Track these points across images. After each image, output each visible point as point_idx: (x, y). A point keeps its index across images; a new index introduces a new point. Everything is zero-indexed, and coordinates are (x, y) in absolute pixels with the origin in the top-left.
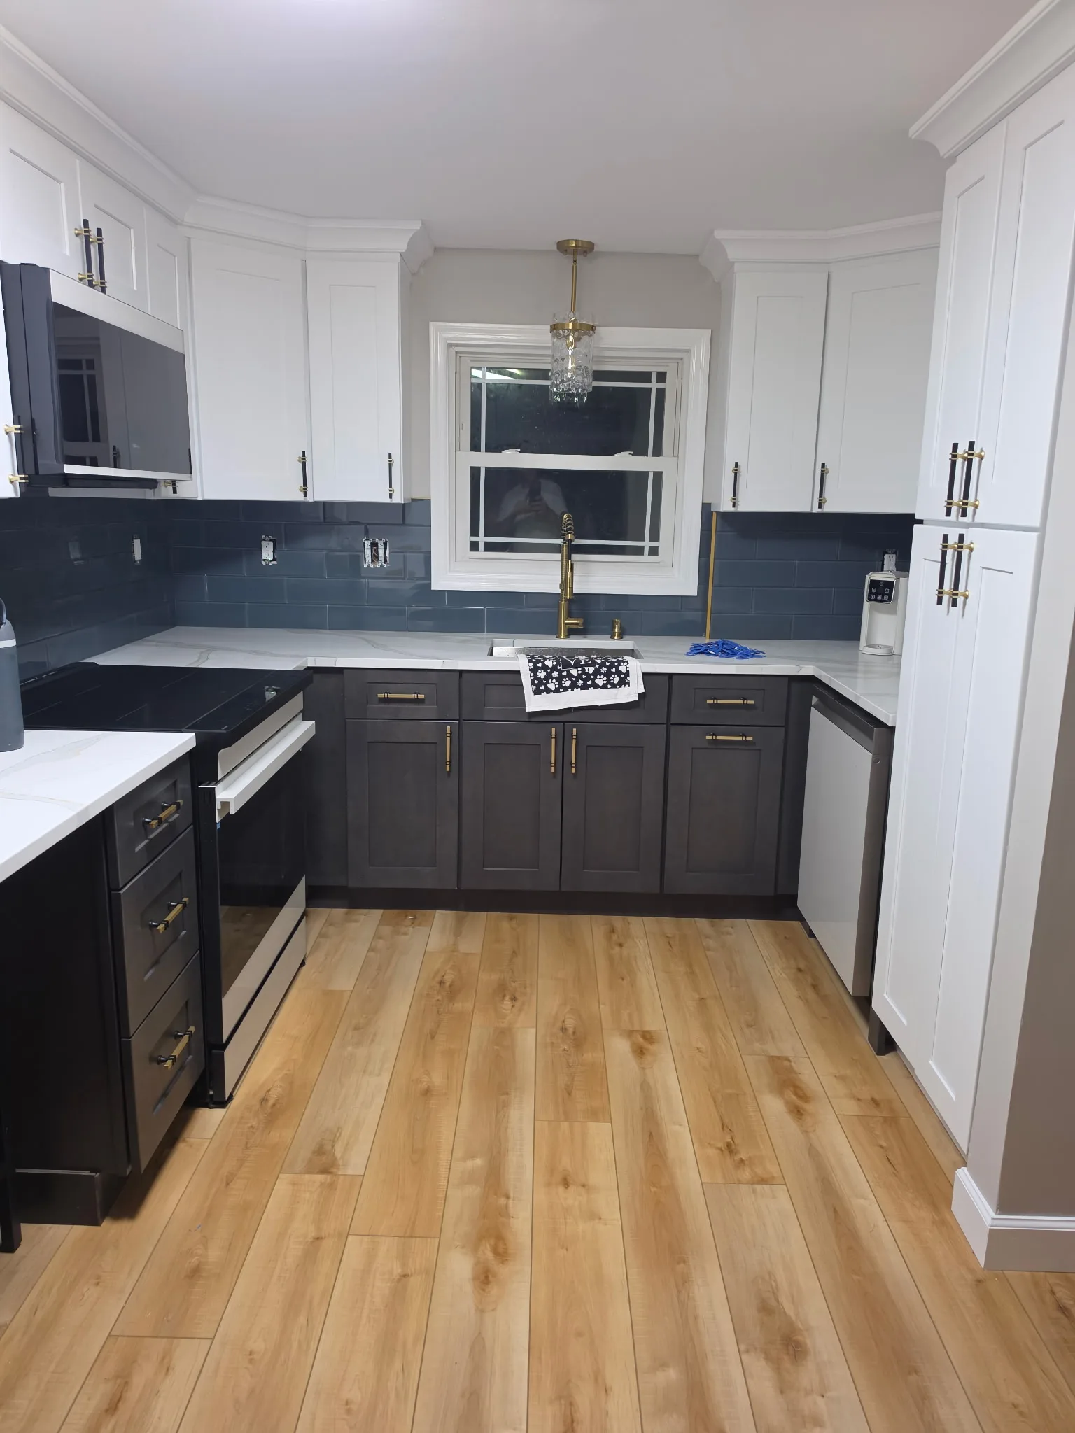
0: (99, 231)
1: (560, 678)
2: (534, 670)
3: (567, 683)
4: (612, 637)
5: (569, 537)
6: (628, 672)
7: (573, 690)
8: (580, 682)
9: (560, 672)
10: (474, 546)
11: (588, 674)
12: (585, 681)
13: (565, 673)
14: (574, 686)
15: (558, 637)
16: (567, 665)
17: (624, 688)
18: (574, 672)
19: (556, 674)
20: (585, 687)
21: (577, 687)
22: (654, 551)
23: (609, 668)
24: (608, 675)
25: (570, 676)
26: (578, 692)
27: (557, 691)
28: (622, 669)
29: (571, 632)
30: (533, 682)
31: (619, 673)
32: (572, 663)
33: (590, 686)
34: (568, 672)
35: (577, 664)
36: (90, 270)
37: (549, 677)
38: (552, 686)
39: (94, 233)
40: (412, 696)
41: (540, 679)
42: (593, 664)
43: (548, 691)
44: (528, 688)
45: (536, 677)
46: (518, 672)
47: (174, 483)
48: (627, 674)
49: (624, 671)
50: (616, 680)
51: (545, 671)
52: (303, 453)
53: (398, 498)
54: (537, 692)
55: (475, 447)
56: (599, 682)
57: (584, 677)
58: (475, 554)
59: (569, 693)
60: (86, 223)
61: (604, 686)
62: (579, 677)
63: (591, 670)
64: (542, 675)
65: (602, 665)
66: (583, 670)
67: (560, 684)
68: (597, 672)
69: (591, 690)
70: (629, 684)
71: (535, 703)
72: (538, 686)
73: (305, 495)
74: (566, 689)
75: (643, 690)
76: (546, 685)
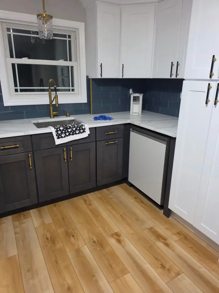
1: (65, 133)
2: (57, 131)
3: (67, 134)
6: (85, 128)
7: (69, 136)
8: (71, 133)
9: (65, 131)
10: (16, 91)
11: (74, 131)
12: (73, 133)
13: (67, 131)
14: (69, 135)
16: (67, 129)
17: (84, 133)
18: (69, 130)
19: (64, 132)
20: (73, 134)
21: (71, 135)
22: (73, 90)
23: (79, 128)
24: (80, 130)
25: (68, 132)
26: (71, 136)
27: (65, 137)
28: (83, 127)
30: (57, 135)
31: (82, 129)
32: (69, 127)
34: (68, 131)
35: (70, 128)
37: (62, 133)
38: (63, 136)
40: (14, 146)
41: (59, 134)
42: (75, 127)
43: (62, 137)
44: (55, 137)
45: (57, 133)
46: (52, 133)
48: (85, 129)
49: (84, 128)
50: (82, 131)
54: (58, 138)
56: (77, 132)
57: (72, 131)
59: (68, 137)
61: (79, 133)
62: (71, 132)
63: (74, 129)
64: (60, 132)
65: (77, 127)
66: (72, 129)
67: (65, 134)
68: (76, 129)
69: (75, 135)
70: (85, 132)
71: (58, 142)
72: (58, 136)
74: (67, 136)
75: (89, 133)
76: (61, 136)
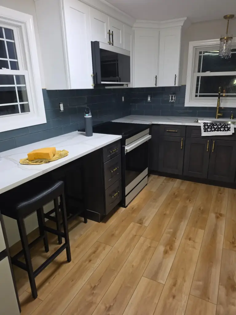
0: (112, 32)
1: (211, 128)
2: (204, 126)
3: (213, 129)
4: (231, 119)
5: (219, 93)
8: (217, 129)
9: (211, 127)
10: (196, 96)
11: (219, 128)
12: (218, 129)
13: (213, 127)
14: (215, 130)
15: (215, 118)
16: (213, 125)
17: (229, 132)
18: (215, 127)
19: (210, 127)
20: (218, 131)
21: (216, 131)
23: (225, 126)
24: (224, 128)
25: (214, 128)
26: (216, 132)
27: (210, 131)
28: (229, 126)
29: (219, 117)
31: (227, 127)
32: (215, 124)
33: (219, 130)
34: (214, 127)
35: (216, 125)
36: (110, 40)
37: (208, 128)
38: (209, 130)
39: (111, 32)
40: (174, 131)
41: (206, 128)
42: (221, 125)
44: (202, 130)
45: (205, 128)
46: (200, 126)
47: (127, 84)
48: (230, 128)
50: (227, 129)
51: (207, 126)
52: (156, 76)
53: (177, 85)
55: (199, 71)
56: (222, 129)
58: (196, 98)
60: (109, 30)
61: (223, 131)
62: (216, 128)
63: (220, 126)
64: (207, 127)
65: (223, 125)
66: (218, 127)
68: (221, 127)
70: (230, 130)
71: (204, 134)
72: (205, 130)
73: (156, 86)
74: (212, 131)
75: (234, 132)
76: (207, 130)
